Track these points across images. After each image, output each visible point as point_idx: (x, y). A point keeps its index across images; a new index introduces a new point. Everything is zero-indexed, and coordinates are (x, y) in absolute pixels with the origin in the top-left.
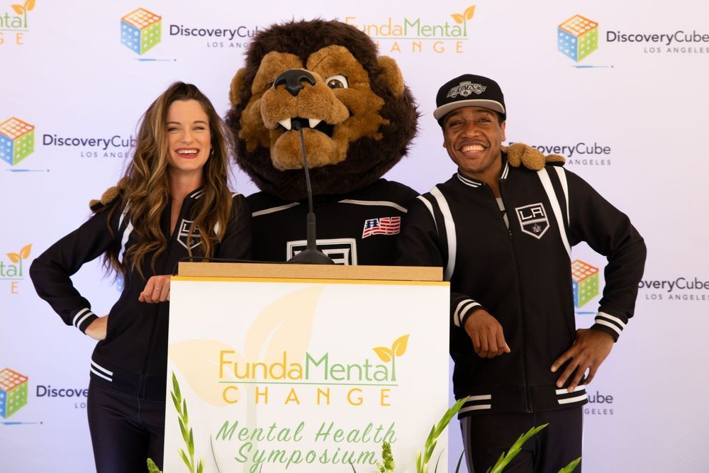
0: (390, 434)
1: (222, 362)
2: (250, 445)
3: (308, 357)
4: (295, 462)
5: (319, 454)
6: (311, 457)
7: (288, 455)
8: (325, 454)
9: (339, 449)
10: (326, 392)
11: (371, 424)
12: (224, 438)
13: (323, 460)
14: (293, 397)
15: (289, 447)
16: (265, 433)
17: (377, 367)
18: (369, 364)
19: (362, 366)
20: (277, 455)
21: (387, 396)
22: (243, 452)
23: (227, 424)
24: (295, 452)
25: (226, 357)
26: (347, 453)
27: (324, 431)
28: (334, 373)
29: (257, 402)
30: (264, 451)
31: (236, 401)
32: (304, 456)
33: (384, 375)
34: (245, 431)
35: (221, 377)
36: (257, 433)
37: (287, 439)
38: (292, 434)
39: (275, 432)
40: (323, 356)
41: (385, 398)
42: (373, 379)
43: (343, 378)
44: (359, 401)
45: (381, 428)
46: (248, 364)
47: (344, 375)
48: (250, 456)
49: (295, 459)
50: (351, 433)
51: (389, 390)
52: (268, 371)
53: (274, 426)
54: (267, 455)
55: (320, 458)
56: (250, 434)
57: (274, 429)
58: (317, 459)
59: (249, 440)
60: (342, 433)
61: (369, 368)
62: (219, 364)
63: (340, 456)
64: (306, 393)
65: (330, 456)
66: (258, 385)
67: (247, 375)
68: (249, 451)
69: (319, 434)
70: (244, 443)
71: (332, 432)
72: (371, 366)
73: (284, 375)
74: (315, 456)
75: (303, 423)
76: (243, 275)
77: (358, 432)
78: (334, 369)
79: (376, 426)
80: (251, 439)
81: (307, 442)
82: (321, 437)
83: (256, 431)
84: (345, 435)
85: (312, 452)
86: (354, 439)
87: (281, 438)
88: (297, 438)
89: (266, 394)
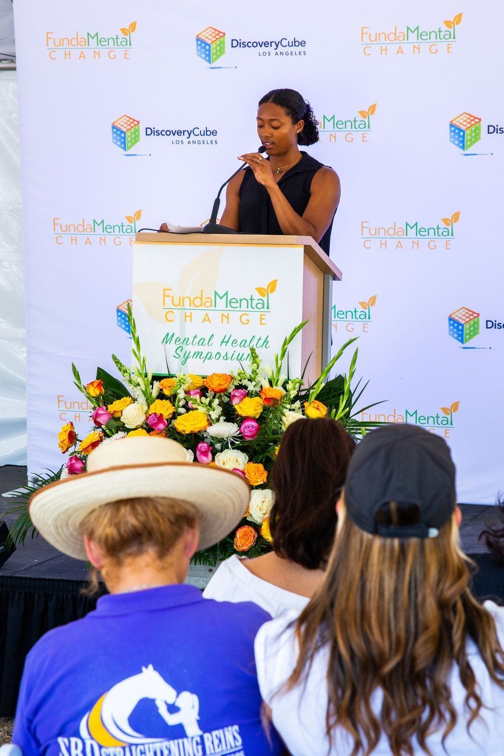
0: (266, 343)
1: (165, 296)
2: (181, 348)
3: (216, 293)
4: (209, 359)
5: (223, 354)
6: (218, 356)
7: (204, 355)
8: (226, 354)
9: (235, 351)
10: (227, 316)
11: (254, 336)
12: (166, 343)
13: (225, 358)
14: (207, 319)
15: (205, 349)
16: (190, 341)
17: (258, 300)
18: (253, 298)
19: (248, 300)
20: (198, 354)
21: (264, 319)
22: (178, 352)
23: (168, 334)
24: (208, 353)
25: (167, 293)
26: (239, 354)
27: (226, 340)
28: (231, 304)
29: (185, 321)
30: (190, 352)
31: (173, 320)
32: (213, 355)
33: (262, 306)
34: (178, 339)
35: (164, 305)
36: (186, 340)
37: (203, 345)
38: (206, 341)
39: (197, 340)
40: (224, 293)
41: (262, 320)
42: (256, 308)
43: (237, 307)
44: (247, 322)
45: (260, 339)
46: (180, 298)
47: (238, 305)
48: (182, 354)
49: (208, 357)
50: (242, 342)
51: (265, 315)
52: (192, 302)
53: (196, 337)
54: (192, 354)
55: (224, 357)
56: (182, 341)
57: (196, 338)
58: (222, 357)
59: (181, 345)
60: (237, 341)
61: (253, 301)
62: (162, 297)
63: (235, 356)
64: (215, 316)
65: (229, 356)
66: (186, 310)
67: (179, 304)
68: (181, 351)
69: (222, 342)
70: (178, 346)
71: (231, 341)
72: (254, 299)
73: (201, 305)
74: (220, 356)
75: (213, 335)
76: (174, 241)
77: (246, 341)
78: (232, 301)
79: (257, 338)
80: (183, 344)
81: (215, 347)
82: (224, 344)
83: (185, 339)
84: (239, 343)
85: (219, 353)
86: (244, 346)
87: (200, 344)
88: (210, 344)
89: (191, 317)
